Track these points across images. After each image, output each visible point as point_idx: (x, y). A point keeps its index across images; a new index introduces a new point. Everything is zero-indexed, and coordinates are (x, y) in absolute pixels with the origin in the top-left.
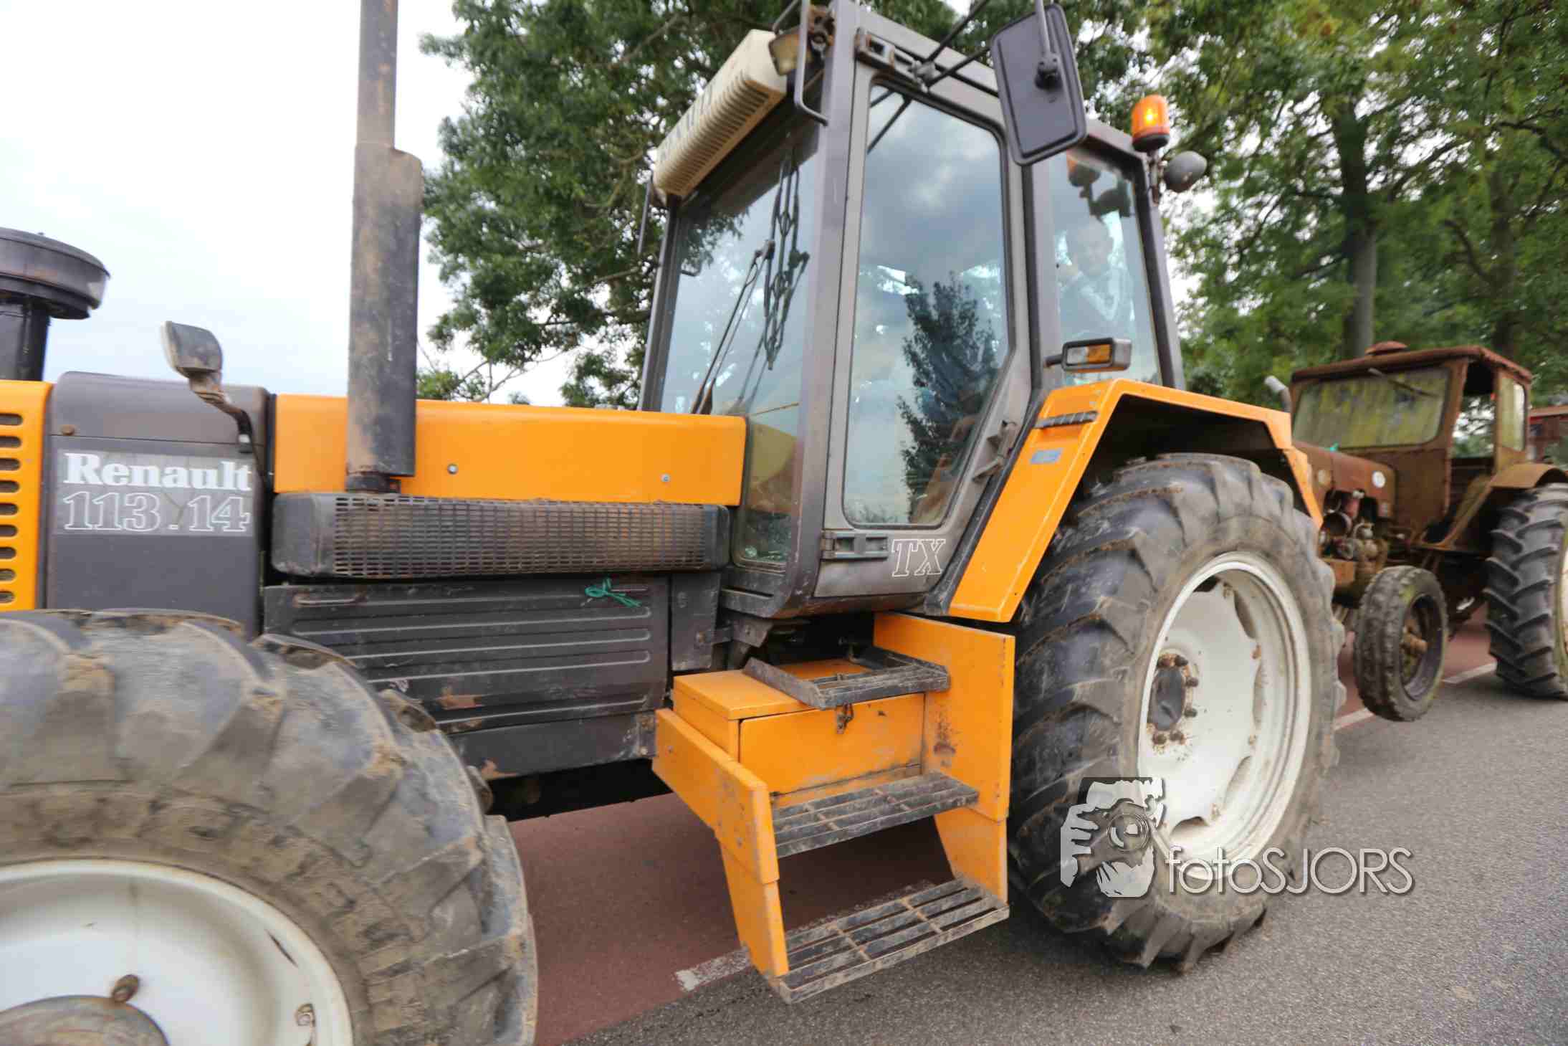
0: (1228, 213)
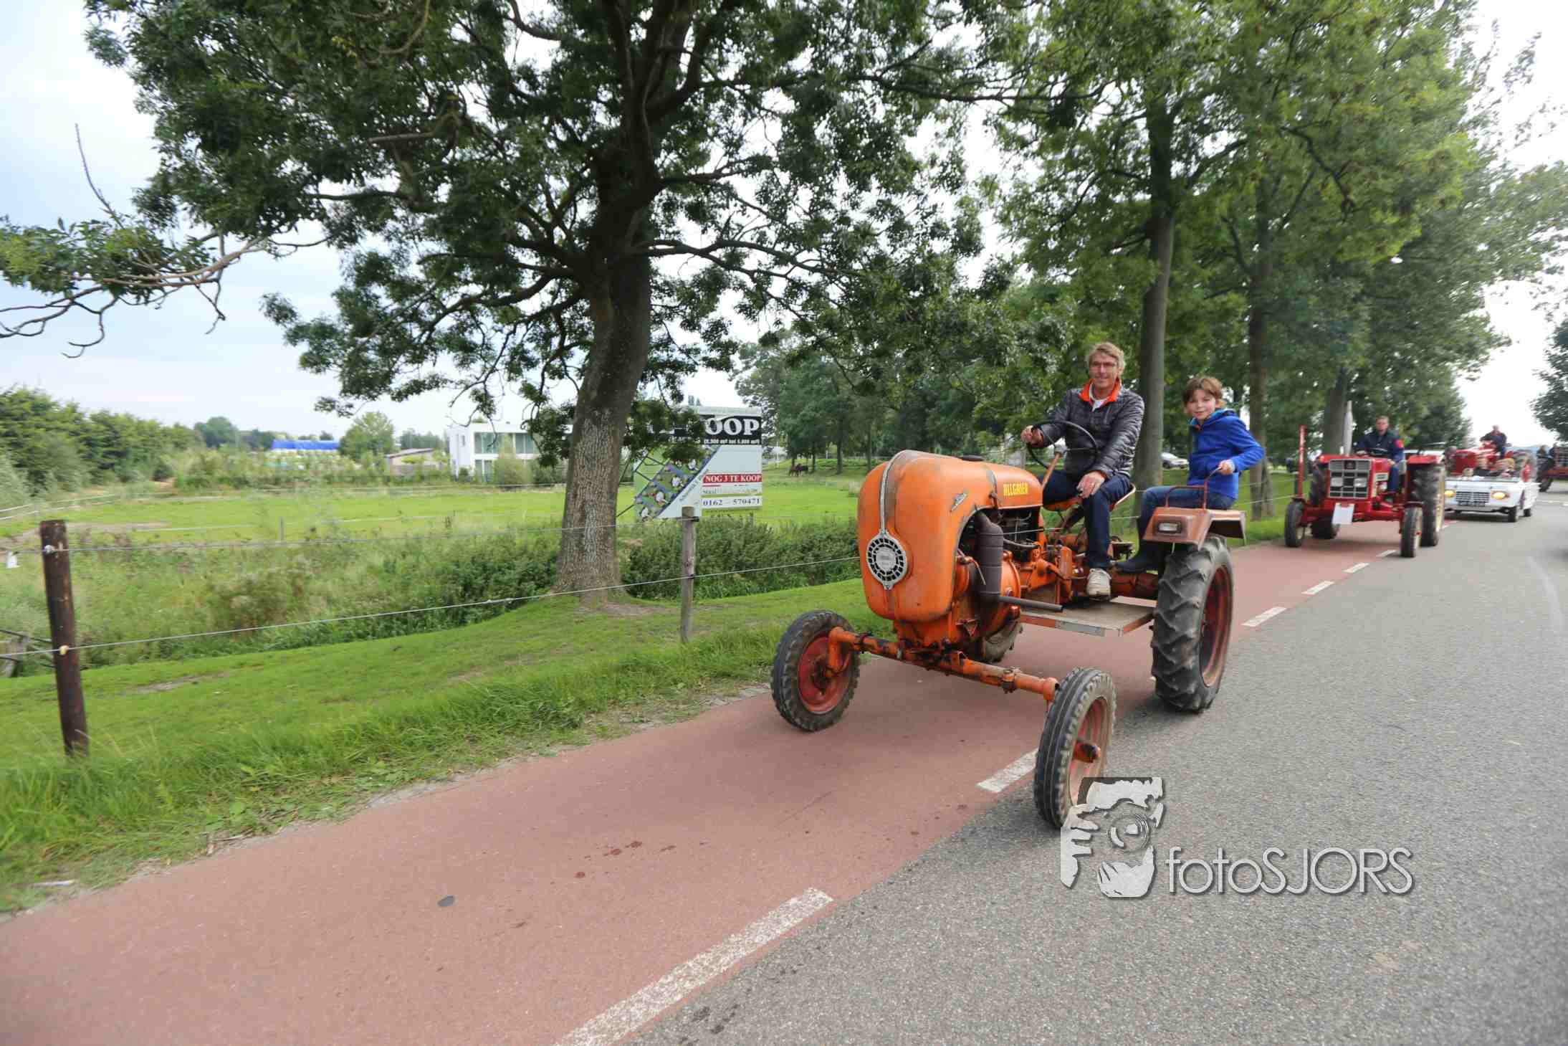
0: (1052, 183)
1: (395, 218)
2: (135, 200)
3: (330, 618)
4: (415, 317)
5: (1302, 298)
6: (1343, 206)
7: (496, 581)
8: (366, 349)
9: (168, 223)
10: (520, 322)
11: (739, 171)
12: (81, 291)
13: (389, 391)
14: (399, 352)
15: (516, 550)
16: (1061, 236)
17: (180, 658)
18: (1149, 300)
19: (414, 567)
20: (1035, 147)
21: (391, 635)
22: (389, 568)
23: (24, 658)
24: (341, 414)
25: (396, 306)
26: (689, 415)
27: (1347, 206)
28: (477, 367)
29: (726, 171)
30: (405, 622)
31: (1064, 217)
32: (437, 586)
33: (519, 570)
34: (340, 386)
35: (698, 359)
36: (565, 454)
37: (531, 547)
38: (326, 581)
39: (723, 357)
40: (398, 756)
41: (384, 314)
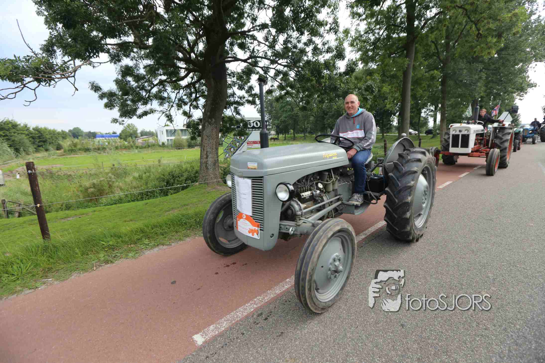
1: (134, 52)
2: (41, 49)
3: (121, 194)
4: (143, 88)
5: (461, 71)
6: (477, 36)
7: (177, 180)
8: (127, 101)
9: (54, 57)
10: (180, 89)
11: (257, 30)
12: (27, 82)
13: (136, 115)
14: (139, 100)
15: (183, 170)
16: (374, 51)
17: (73, 210)
18: (405, 74)
19: (149, 177)
20: (364, 17)
21: (143, 200)
22: (140, 177)
23: (21, 211)
24: (120, 124)
25: (136, 84)
26: (242, 120)
27: (479, 36)
28: (166, 105)
29: (252, 30)
30: (147, 195)
31: (374, 43)
32: (157, 183)
33: (185, 177)
34: (119, 114)
35: (244, 100)
36: (199, 135)
37: (188, 169)
38: (119, 183)
39: (253, 99)
40: (152, 238)
41: (133, 88)
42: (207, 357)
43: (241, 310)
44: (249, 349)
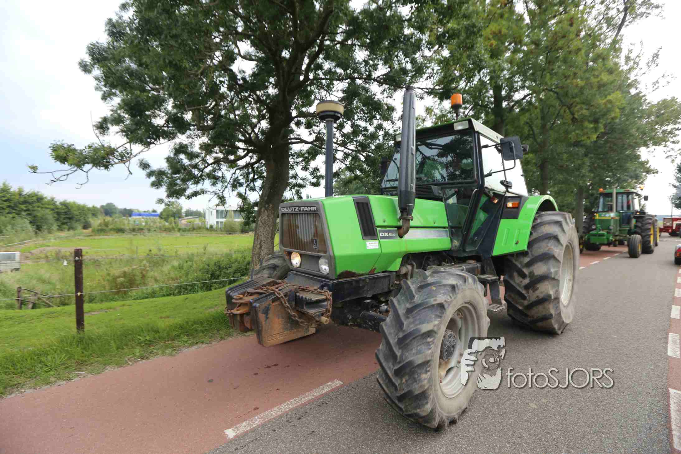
1: (190, 130)
2: (94, 126)
3: (156, 286)
4: (196, 166)
5: (561, 156)
6: (572, 120)
8: (177, 180)
9: (106, 134)
10: (237, 169)
13: (185, 195)
14: (189, 180)
15: (232, 260)
17: (96, 303)
19: (191, 267)
21: (180, 295)
22: (181, 267)
23: (36, 302)
24: (166, 204)
25: (189, 162)
27: (574, 120)
28: (219, 185)
30: (186, 289)
32: (199, 274)
33: (234, 268)
34: (166, 194)
35: (307, 182)
36: (254, 221)
37: (239, 258)
38: (154, 272)
39: (317, 181)
40: (192, 335)
41: (184, 165)
42: (237, 449)
43: (276, 409)
44: (278, 444)
